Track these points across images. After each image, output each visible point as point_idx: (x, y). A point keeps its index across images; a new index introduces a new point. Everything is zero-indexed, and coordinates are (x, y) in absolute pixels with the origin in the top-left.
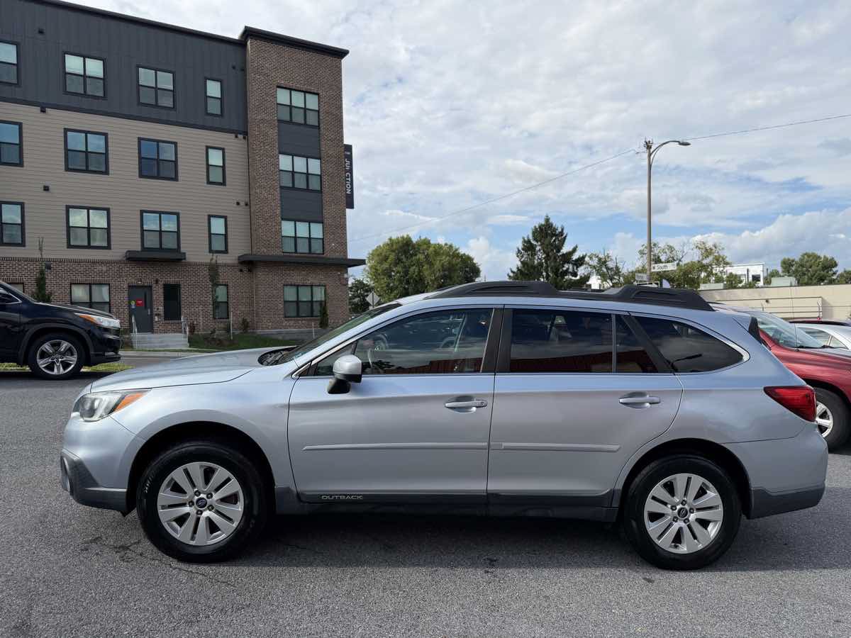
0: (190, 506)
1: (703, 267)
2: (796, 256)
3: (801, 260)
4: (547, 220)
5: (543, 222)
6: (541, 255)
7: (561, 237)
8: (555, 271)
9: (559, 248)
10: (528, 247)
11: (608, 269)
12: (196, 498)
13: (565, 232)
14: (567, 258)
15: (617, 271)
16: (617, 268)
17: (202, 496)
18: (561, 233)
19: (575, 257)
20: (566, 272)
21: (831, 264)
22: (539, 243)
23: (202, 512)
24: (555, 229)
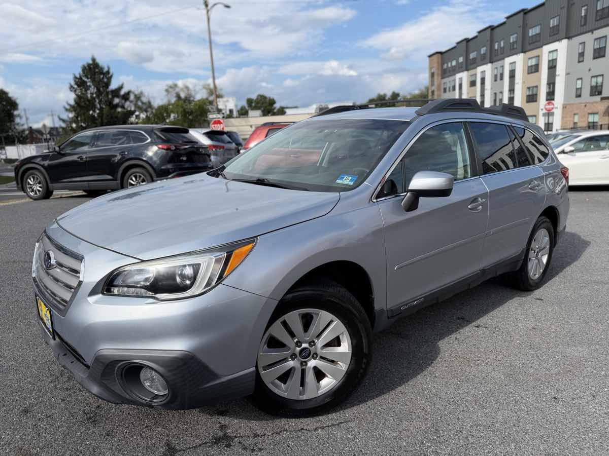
0: (293, 359)
1: (211, 103)
2: (254, 97)
3: (257, 99)
4: (94, 60)
5: (91, 62)
6: (93, 89)
7: (108, 75)
8: (108, 104)
9: (107, 84)
10: (80, 83)
11: (143, 103)
12: (298, 349)
13: (111, 71)
14: (116, 93)
15: (149, 105)
16: (149, 103)
17: (304, 345)
18: (108, 72)
19: (122, 92)
20: (117, 106)
21: (272, 102)
22: (89, 80)
23: (306, 363)
24: (102, 69)
